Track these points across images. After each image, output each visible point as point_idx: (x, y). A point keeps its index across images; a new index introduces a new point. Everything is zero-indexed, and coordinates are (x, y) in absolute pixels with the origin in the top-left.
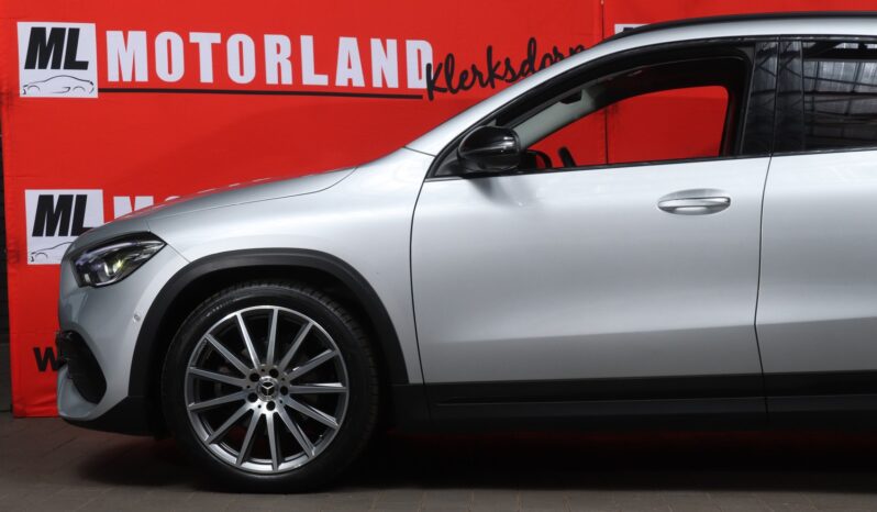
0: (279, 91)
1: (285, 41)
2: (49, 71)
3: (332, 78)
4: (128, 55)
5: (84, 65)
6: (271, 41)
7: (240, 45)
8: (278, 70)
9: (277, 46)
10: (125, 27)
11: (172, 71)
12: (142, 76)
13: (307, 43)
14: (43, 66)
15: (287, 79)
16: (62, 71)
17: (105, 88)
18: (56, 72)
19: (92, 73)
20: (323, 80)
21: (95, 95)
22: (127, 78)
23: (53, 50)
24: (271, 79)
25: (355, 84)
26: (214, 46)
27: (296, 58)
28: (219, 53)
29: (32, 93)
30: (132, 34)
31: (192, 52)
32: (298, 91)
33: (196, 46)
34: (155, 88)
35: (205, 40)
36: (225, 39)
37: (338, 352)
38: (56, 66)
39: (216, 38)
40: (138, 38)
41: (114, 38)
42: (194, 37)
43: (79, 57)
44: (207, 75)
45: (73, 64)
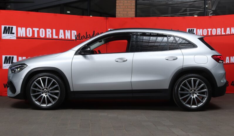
0: (49, 39)
1: (50, 30)
2: (7, 34)
3: (58, 37)
4: (22, 32)
5: (14, 33)
6: (48, 30)
7: (42, 31)
8: (49, 35)
9: (49, 31)
10: (21, 27)
11: (30, 35)
12: (24, 36)
13: (54, 30)
14: (6, 33)
15: (50, 37)
16: (10, 34)
17: (17, 38)
18: (9, 35)
19: (15, 35)
20: (57, 37)
21: (16, 39)
22: (21, 36)
23: (8, 31)
24: (48, 37)
25: (63, 38)
26: (37, 31)
27: (52, 33)
28: (38, 32)
29: (4, 38)
30: (23, 28)
31: (33, 32)
32: (52, 39)
33: (34, 31)
34: (27, 38)
35: (36, 30)
36: (39, 30)
37: (58, 85)
38: (9, 33)
39: (38, 29)
40: (24, 29)
41: (19, 29)
42: (34, 29)
43: (13, 32)
44: (36, 36)
45: (12, 33)
